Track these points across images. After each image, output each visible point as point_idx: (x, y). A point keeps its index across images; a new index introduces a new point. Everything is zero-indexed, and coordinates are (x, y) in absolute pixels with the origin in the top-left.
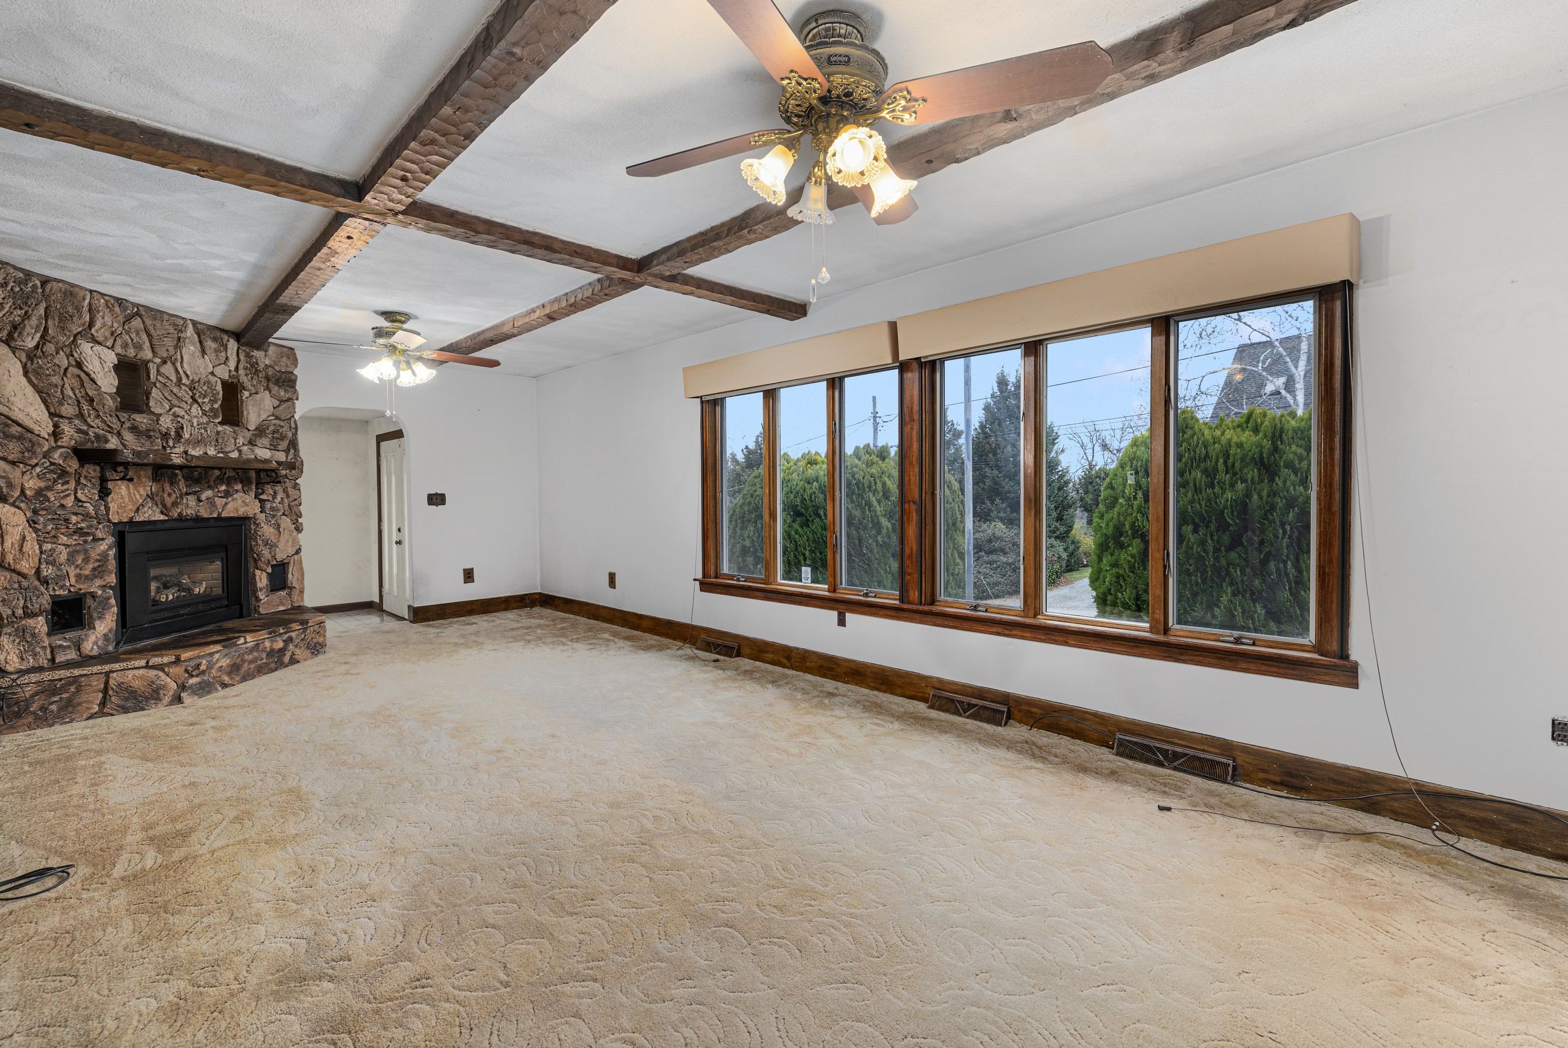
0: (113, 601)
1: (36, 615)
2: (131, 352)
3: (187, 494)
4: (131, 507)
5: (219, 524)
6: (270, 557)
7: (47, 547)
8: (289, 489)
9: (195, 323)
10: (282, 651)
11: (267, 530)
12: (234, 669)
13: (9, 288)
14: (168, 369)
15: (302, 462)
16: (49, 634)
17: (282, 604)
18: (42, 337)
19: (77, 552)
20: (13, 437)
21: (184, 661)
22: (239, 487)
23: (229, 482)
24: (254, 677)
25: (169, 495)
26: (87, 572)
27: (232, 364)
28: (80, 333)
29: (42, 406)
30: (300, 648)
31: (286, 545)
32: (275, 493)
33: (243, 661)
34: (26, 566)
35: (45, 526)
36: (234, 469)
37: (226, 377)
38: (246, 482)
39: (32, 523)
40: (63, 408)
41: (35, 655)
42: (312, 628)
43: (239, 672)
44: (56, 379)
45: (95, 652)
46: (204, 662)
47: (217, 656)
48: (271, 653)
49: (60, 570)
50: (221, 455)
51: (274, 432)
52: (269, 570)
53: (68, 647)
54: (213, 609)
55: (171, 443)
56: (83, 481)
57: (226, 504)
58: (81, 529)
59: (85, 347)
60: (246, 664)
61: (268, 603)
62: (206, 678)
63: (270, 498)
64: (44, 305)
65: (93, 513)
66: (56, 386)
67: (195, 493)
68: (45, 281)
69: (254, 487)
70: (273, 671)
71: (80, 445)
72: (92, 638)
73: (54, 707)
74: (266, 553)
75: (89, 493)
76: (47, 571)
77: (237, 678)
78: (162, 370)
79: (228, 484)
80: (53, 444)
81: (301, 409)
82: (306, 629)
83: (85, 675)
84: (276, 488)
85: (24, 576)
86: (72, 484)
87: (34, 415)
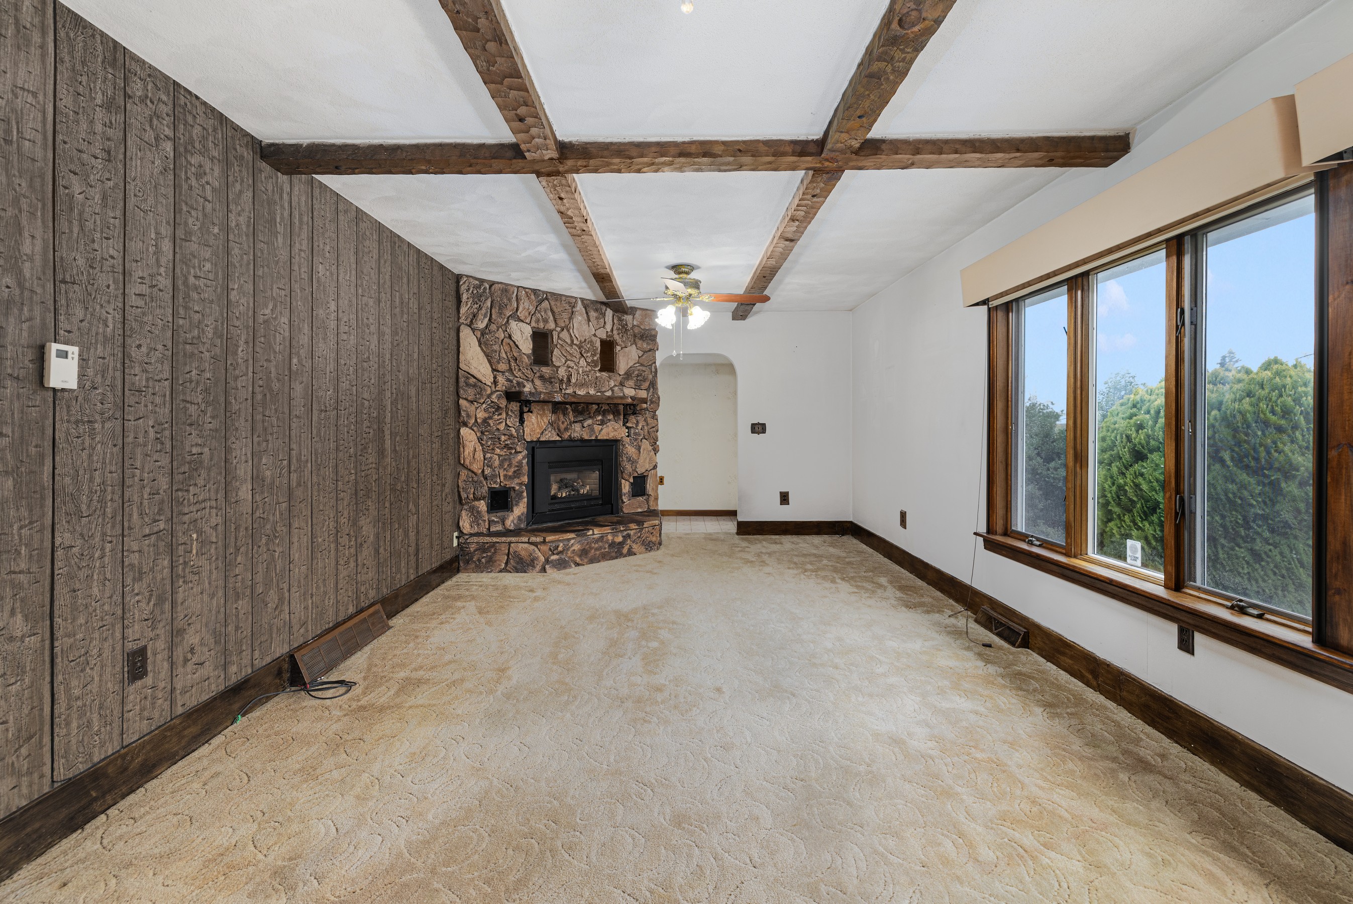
0: (525, 494)
1: (480, 499)
2: (541, 325)
3: (574, 422)
4: (538, 431)
5: (598, 444)
6: (631, 470)
7: (488, 455)
8: (649, 419)
9: (582, 300)
10: (621, 544)
11: (630, 450)
12: (584, 553)
13: (470, 292)
14: (565, 335)
15: (659, 398)
16: (488, 512)
17: (640, 507)
18: (490, 320)
19: (505, 459)
20: (471, 385)
21: (549, 542)
22: (611, 417)
23: (604, 413)
24: (599, 561)
25: (563, 423)
26: (510, 474)
27: (609, 327)
28: (511, 315)
29: (488, 364)
30: (637, 543)
31: (644, 462)
32: (637, 422)
33: (591, 548)
34: (476, 467)
35: (487, 442)
36: (608, 404)
37: (604, 337)
38: (616, 413)
39: (480, 440)
40: (499, 366)
41: (478, 525)
42: (647, 529)
43: (587, 556)
44: (496, 347)
45: (512, 528)
46: (561, 545)
47: (572, 541)
48: (612, 545)
49: (494, 471)
50: (599, 394)
51: (638, 376)
52: (631, 480)
53: (498, 522)
54: (592, 506)
55: (564, 387)
56: (510, 413)
57: (602, 429)
58: (507, 445)
59: (513, 324)
60: (593, 551)
61: (630, 505)
62: (563, 557)
63: (634, 426)
64: (490, 300)
65: (515, 434)
66: (496, 351)
67: (580, 421)
68: (491, 284)
69: (622, 417)
70: (614, 559)
71: (509, 389)
72: (511, 518)
73: (483, 560)
74: (628, 467)
75: (513, 421)
76: (488, 471)
77: (586, 560)
78: (561, 335)
79: (604, 415)
80: (493, 389)
81: (660, 357)
82: (642, 529)
83: (498, 542)
84: (638, 418)
85: (475, 474)
86: (504, 415)
87: (482, 371)
